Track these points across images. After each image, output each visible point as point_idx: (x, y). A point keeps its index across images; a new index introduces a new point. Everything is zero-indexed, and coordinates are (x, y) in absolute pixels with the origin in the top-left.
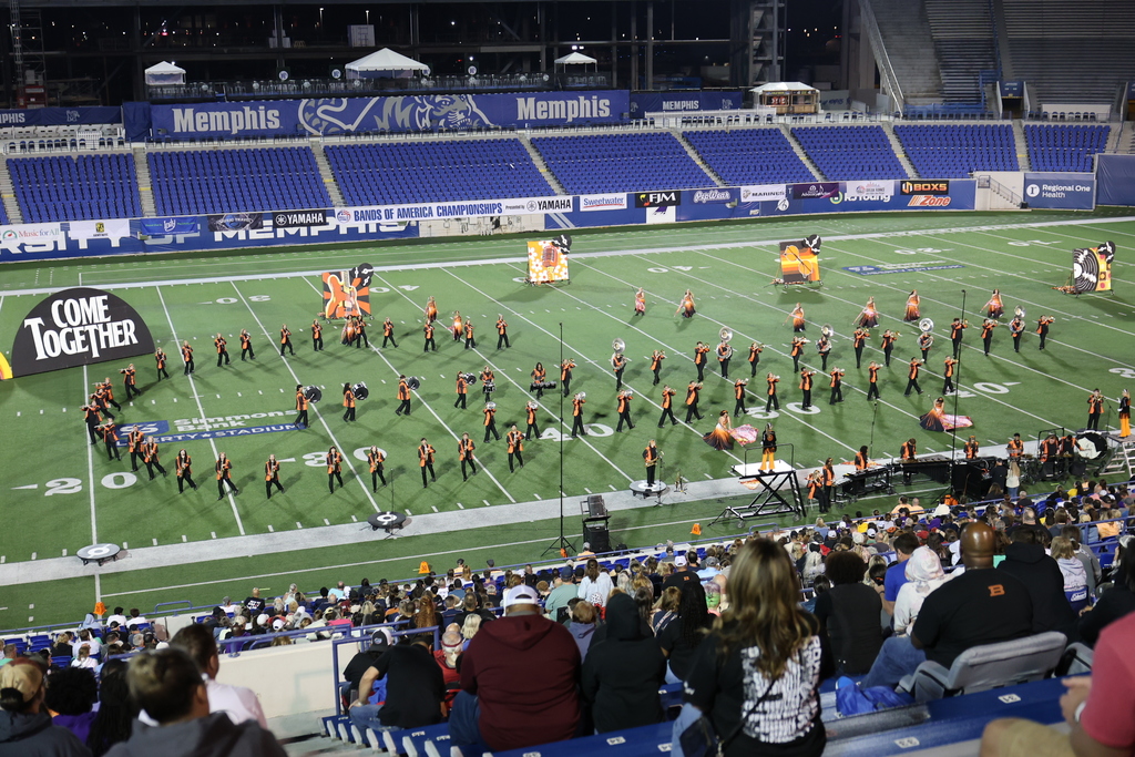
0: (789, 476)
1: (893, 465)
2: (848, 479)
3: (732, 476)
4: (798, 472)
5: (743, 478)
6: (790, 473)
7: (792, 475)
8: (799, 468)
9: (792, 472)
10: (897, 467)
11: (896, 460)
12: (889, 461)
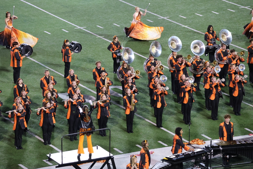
0: (107, 163)
1: (212, 147)
2: (166, 164)
3: (47, 165)
4: (115, 157)
5: (60, 166)
6: (107, 159)
7: (110, 161)
8: (118, 153)
9: (110, 158)
10: (216, 149)
11: (216, 142)
12: (208, 143)
